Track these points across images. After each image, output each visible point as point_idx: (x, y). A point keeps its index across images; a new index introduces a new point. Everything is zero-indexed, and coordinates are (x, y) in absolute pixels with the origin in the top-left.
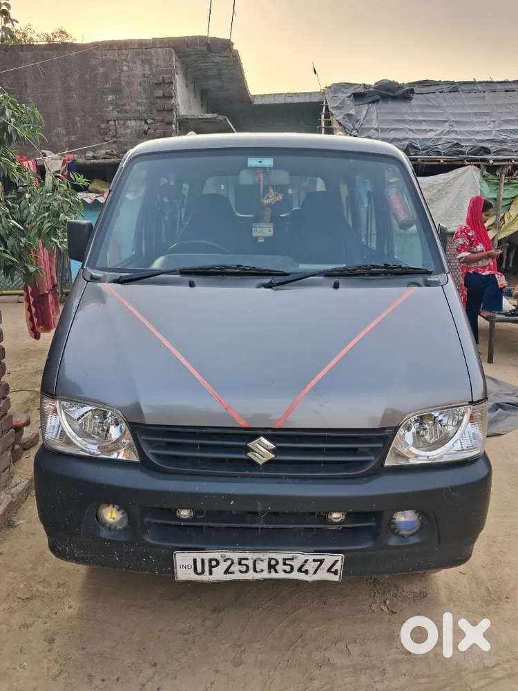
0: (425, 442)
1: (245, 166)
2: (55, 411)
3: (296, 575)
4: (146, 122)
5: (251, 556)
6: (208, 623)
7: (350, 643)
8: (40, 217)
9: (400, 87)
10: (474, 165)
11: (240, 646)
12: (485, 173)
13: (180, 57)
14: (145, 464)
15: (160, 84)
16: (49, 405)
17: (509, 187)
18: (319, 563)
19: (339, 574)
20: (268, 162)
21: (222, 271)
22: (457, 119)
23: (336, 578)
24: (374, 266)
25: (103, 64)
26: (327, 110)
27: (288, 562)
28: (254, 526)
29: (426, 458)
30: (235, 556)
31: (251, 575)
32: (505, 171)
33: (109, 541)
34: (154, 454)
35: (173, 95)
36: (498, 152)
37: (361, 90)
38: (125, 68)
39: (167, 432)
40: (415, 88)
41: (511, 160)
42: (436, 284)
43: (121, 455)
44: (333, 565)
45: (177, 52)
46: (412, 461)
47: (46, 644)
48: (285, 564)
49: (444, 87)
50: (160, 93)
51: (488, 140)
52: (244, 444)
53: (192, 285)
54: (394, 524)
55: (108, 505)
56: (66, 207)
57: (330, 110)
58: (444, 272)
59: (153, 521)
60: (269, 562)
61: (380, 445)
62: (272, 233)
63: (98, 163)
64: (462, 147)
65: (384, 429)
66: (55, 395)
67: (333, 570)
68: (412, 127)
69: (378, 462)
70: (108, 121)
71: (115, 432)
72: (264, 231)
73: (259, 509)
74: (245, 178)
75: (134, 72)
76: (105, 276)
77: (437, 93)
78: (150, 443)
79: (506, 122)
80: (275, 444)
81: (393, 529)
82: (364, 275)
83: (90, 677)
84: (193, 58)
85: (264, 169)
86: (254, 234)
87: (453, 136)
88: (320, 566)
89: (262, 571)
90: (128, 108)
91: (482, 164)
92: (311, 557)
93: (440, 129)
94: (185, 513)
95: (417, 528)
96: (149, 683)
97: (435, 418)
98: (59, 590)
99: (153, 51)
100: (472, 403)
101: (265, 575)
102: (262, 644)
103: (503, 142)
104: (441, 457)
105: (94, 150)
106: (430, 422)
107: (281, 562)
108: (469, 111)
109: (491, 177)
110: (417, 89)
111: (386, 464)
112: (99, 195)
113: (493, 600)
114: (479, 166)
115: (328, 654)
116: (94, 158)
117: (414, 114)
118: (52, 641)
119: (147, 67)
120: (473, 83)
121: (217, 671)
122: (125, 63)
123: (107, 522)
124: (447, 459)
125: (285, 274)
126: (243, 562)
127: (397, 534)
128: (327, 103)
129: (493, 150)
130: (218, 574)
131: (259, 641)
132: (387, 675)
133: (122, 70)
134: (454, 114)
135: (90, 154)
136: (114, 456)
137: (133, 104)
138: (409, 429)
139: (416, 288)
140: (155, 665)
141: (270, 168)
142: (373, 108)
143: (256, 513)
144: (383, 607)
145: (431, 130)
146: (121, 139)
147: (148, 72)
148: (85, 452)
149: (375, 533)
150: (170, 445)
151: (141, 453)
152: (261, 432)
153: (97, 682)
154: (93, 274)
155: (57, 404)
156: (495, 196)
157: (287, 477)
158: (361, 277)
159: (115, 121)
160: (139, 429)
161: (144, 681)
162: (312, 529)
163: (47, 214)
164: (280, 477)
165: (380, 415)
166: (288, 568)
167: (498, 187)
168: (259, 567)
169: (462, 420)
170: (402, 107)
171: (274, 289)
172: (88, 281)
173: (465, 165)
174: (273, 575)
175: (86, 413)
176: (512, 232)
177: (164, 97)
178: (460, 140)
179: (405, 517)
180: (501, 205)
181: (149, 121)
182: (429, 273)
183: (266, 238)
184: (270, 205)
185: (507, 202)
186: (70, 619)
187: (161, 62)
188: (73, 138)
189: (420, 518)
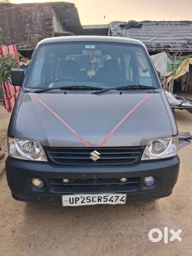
0: (156, 151)
1: (84, 48)
2: (13, 142)
3: (108, 202)
4: (42, 35)
5: (91, 196)
6: (74, 222)
7: (128, 227)
8: (3, 69)
9: (137, 23)
10: (165, 52)
11: (87, 230)
12: (169, 55)
13: (55, 10)
14: (50, 162)
15: (48, 20)
16: (11, 140)
17: (178, 60)
18: (117, 197)
19: (124, 201)
20: (93, 47)
21: (77, 88)
22: (158, 35)
23: (123, 203)
24: (135, 86)
25: (25, 11)
26: (110, 31)
27: (105, 198)
28: (92, 184)
29: (156, 157)
30: (85, 196)
31: (92, 203)
32: (176, 54)
33: (36, 192)
34: (53, 158)
35: (52, 24)
36: (173, 47)
37: (123, 24)
38: (33, 14)
39: (58, 149)
40: (143, 23)
41: (178, 50)
42: (158, 92)
43: (40, 159)
44: (123, 198)
45: (53, 7)
46: (151, 158)
47: (12, 233)
48: (104, 198)
49: (154, 23)
50: (47, 23)
51: (170, 43)
52: (88, 153)
53: (65, 93)
54: (145, 182)
55: (36, 179)
56: (14, 65)
57: (112, 31)
58: (160, 88)
59: (53, 184)
60: (98, 198)
61: (140, 152)
62: (95, 74)
63: (24, 50)
64: (160, 45)
65: (141, 146)
66: (13, 136)
67: (122, 200)
68: (142, 38)
69: (138, 159)
70: (27, 34)
71: (37, 150)
72: (91, 73)
73: (95, 178)
74: (84, 53)
75: (37, 15)
76: (31, 90)
77: (151, 25)
78: (52, 154)
79: (176, 36)
80: (100, 153)
81: (144, 184)
82: (131, 89)
83: (30, 245)
84: (60, 10)
85: (92, 50)
86: (88, 74)
87: (157, 41)
88: (117, 198)
89: (96, 201)
90: (35, 29)
91: (168, 51)
92: (114, 195)
93: (152, 38)
94: (66, 180)
95: (153, 183)
96: (53, 246)
97: (159, 141)
98: (16, 212)
99: (44, 7)
100: (173, 136)
101: (97, 203)
102: (95, 229)
103: (175, 43)
104: (162, 156)
105: (22, 45)
106: (158, 144)
107: (103, 198)
108: (162, 32)
109: (171, 56)
110: (143, 24)
111: (142, 159)
112: (24, 62)
113: (179, 209)
114: (167, 52)
115: (120, 231)
116: (22, 48)
117: (143, 33)
118: (14, 232)
119: (42, 13)
120: (164, 22)
121: (79, 240)
122: (33, 12)
123: (35, 185)
124: (164, 157)
125: (101, 89)
126: (88, 198)
127: (146, 186)
128: (110, 28)
129: (172, 46)
130: (79, 203)
131: (94, 228)
132: (142, 238)
133: (32, 14)
134: (157, 33)
135: (20, 47)
136: (37, 160)
137: (37, 28)
138: (149, 146)
139: (151, 94)
140: (55, 239)
141: (94, 49)
142: (128, 30)
143: (93, 180)
144: (139, 213)
145: (149, 39)
146: (32, 41)
147: (42, 15)
148: (26, 158)
149: (138, 185)
150: (60, 155)
151: (48, 158)
152: (94, 149)
153: (33, 246)
154: (26, 90)
155: (14, 140)
156: (172, 63)
157: (105, 165)
158: (130, 90)
159: (30, 34)
160: (47, 149)
161: (51, 245)
162: (114, 185)
163: (6, 68)
164: (102, 166)
165: (139, 141)
166: (105, 200)
167: (173, 60)
168: (94, 200)
169: (169, 142)
170: (138, 30)
171: (98, 95)
172: (24, 92)
173: (162, 52)
174: (100, 203)
175: (25, 143)
176: (178, 77)
177: (49, 25)
178: (159, 43)
179: (149, 179)
180: (175, 67)
181: (43, 34)
182: (155, 88)
183: (93, 76)
184: (94, 63)
185: (177, 66)
186: (20, 223)
187: (47, 11)
188: (13, 40)
189: (154, 179)
